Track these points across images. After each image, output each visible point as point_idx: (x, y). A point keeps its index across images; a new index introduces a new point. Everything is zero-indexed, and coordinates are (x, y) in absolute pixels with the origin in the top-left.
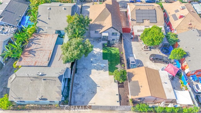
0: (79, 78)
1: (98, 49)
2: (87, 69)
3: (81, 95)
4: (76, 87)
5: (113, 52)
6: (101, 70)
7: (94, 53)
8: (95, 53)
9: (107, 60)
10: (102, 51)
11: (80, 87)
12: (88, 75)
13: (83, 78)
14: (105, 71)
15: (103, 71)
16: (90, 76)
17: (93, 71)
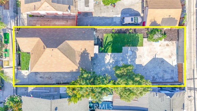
0: (146, 76)
1: (105, 57)
2: (136, 70)
3: (165, 73)
4: (157, 79)
5: (110, 39)
6: (136, 53)
7: (113, 62)
8: (112, 60)
9: (123, 47)
10: (110, 54)
11: (157, 75)
12: (143, 68)
13: (146, 73)
14: (138, 50)
15: (137, 52)
16: (144, 65)
17: (137, 62)
